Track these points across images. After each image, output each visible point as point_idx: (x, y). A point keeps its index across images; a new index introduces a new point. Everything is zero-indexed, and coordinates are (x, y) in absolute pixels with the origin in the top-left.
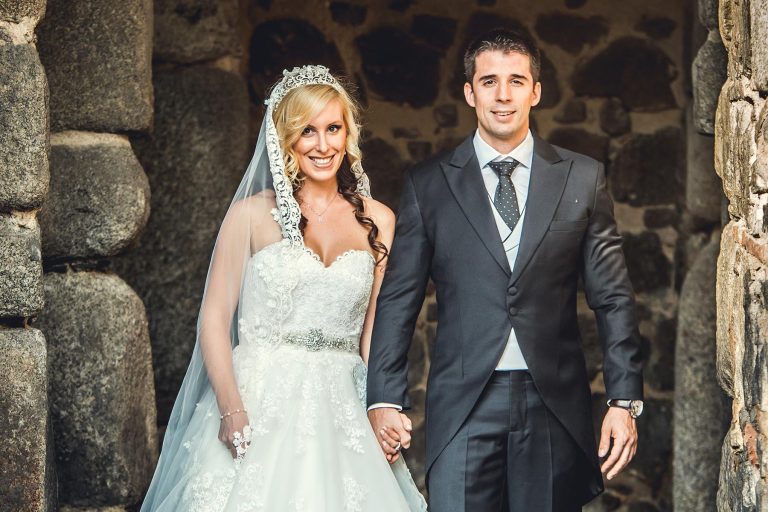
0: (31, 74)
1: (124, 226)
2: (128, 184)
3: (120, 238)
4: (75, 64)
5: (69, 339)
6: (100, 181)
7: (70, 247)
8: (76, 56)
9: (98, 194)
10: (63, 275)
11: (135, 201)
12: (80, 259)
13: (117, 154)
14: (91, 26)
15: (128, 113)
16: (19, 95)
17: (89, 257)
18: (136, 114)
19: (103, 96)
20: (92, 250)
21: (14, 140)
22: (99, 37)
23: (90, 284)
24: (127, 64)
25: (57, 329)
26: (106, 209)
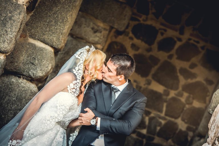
0: (19, 14)
1: (42, 72)
2: (48, 61)
3: (39, 75)
4: (47, 23)
5: (13, 97)
6: (40, 57)
7: (24, 72)
8: (48, 21)
9: (38, 60)
10: (19, 79)
11: (48, 67)
12: (26, 76)
13: (48, 52)
14: (55, 15)
15: (56, 42)
16: (13, 18)
17: (28, 77)
18: (58, 44)
19: (51, 35)
20: (30, 75)
21: (6, 31)
22: (56, 19)
23: (26, 84)
24: (61, 29)
25: (11, 92)
26: (39, 66)
